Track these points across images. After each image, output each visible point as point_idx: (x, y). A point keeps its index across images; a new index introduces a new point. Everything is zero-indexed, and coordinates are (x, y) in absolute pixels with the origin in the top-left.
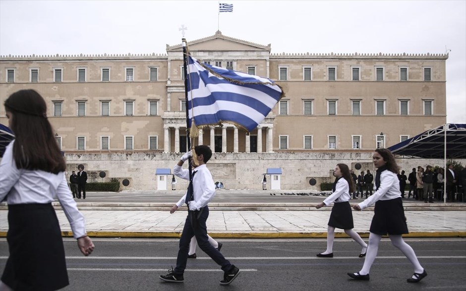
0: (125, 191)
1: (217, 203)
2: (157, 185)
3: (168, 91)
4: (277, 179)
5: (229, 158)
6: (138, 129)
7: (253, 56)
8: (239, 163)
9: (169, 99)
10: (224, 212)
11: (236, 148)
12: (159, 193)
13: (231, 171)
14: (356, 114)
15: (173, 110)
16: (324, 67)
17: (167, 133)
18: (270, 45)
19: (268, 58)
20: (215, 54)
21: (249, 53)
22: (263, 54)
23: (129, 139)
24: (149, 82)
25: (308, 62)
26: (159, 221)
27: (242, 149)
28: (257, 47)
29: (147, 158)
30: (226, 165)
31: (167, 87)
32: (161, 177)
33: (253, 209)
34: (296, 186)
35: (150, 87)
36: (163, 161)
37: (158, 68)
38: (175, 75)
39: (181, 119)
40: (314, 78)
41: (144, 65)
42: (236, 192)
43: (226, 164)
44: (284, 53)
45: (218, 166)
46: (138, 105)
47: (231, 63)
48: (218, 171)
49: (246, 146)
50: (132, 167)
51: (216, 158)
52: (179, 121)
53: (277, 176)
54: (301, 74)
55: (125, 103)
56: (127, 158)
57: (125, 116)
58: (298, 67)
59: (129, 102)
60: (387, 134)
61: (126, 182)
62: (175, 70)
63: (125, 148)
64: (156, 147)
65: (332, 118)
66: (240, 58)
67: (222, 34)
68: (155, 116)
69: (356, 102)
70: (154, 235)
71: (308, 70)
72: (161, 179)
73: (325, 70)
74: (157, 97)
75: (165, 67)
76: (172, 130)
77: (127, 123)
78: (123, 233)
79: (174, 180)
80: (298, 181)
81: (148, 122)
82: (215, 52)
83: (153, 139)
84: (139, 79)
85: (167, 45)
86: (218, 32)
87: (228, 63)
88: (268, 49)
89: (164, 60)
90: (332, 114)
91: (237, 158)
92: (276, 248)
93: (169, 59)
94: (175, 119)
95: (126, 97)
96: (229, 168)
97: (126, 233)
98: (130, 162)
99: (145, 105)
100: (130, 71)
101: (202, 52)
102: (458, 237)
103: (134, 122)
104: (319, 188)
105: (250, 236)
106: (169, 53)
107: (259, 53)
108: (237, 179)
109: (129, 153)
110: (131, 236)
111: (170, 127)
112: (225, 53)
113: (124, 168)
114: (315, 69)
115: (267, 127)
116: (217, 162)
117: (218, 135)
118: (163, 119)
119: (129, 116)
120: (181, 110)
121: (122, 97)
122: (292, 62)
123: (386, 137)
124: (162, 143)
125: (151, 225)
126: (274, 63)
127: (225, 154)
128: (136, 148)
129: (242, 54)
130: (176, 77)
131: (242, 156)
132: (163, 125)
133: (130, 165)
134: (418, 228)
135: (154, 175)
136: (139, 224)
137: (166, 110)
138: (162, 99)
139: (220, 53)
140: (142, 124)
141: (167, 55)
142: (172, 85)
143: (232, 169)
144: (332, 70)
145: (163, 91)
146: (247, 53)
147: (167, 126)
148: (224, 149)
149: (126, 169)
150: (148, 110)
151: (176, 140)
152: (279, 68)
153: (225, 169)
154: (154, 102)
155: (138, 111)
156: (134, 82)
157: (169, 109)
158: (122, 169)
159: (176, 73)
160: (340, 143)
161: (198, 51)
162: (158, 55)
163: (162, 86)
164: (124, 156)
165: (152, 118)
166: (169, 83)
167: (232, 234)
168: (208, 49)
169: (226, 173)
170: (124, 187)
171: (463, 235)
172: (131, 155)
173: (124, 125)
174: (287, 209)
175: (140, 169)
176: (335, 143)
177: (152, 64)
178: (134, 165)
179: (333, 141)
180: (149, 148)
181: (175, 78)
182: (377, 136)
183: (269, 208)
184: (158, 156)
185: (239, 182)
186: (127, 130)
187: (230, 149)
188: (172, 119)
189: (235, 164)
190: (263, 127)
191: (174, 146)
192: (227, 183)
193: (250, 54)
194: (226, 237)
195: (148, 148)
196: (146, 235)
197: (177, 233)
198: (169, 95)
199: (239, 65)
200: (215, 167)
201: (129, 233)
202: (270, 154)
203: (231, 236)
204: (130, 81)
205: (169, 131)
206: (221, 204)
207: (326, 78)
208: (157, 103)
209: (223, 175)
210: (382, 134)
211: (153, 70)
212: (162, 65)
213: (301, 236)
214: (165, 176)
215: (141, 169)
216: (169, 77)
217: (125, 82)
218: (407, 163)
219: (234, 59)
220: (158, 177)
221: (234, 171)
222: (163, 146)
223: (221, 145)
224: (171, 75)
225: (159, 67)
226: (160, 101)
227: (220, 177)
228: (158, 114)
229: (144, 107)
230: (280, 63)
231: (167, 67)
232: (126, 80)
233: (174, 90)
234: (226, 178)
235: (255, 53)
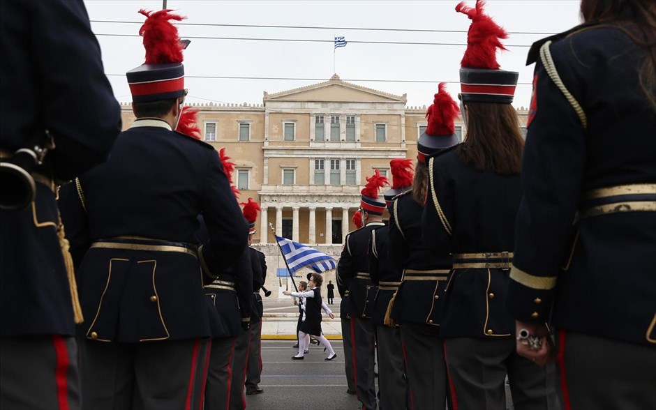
3: (265, 156)
7: (383, 109)
9: (266, 167)
15: (272, 183)
17: (264, 215)
18: (405, 95)
19: (403, 113)
20: (331, 106)
21: (377, 104)
22: (396, 106)
24: (239, 142)
28: (388, 98)
31: (264, 150)
35: (239, 150)
37: (250, 124)
38: (275, 134)
39: (285, 196)
41: (232, 119)
47: (353, 118)
51: (334, 252)
52: (282, 199)
62: (275, 127)
66: (365, 112)
67: (341, 79)
68: (246, 189)
74: (249, 164)
75: (260, 122)
76: (272, 211)
82: (331, 104)
84: (223, 138)
85: (265, 93)
86: (335, 78)
87: (348, 118)
88: (402, 101)
89: (260, 112)
93: (267, 111)
94: (277, 195)
100: (211, 128)
101: (313, 104)
106: (266, 103)
107: (390, 105)
111: (269, 208)
112: (344, 105)
117: (336, 219)
118: (260, 196)
120: (283, 183)
126: (412, 119)
129: (368, 106)
130: (276, 136)
137: (262, 183)
138: (255, 167)
139: (337, 105)
141: (264, 106)
142: (270, 147)
145: (258, 155)
146: (374, 105)
147: (265, 205)
151: (277, 225)
152: (418, 126)
154: (244, 171)
157: (266, 181)
159: (277, 131)
161: (308, 102)
162: (252, 106)
163: (256, 148)
166: (266, 145)
168: (321, 100)
177: (242, 118)
181: (276, 138)
188: (273, 196)
193: (379, 106)
198: (266, 161)
199: (363, 122)
204: (211, 140)
205: (268, 212)
208: (249, 172)
211: (244, 126)
212: (256, 120)
216: (266, 136)
219: (357, 113)
223: (341, 233)
224: (269, 134)
225: (253, 122)
226: (253, 169)
228: (250, 188)
230: (419, 120)
231: (264, 122)
233: (274, 154)
235: (386, 106)
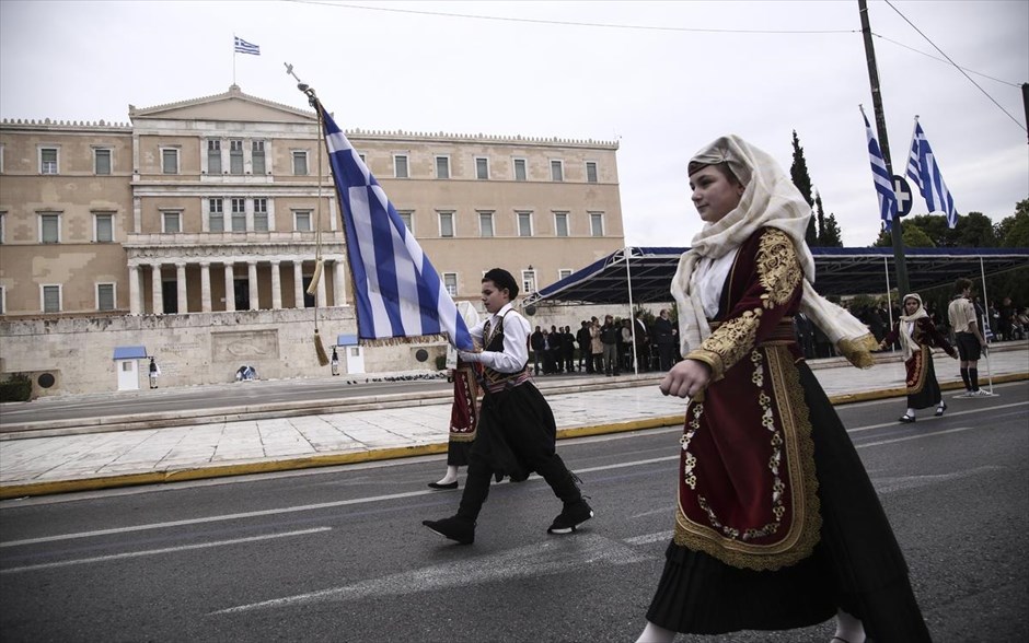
0: (45, 398)
1: (245, 407)
2: (117, 381)
3: (135, 194)
4: (358, 354)
5: (265, 321)
6: (71, 271)
7: (303, 132)
8: (283, 328)
9: (137, 211)
10: (259, 422)
11: (277, 301)
12: (123, 395)
13: (270, 344)
14: (487, 234)
15: (146, 230)
16: (430, 156)
17: (134, 277)
20: (230, 126)
21: (294, 127)
23: (51, 291)
24: (94, 176)
25: (402, 147)
26: (121, 453)
27: (289, 301)
28: (308, 118)
29: (92, 327)
30: (259, 333)
31: (133, 186)
32: (124, 364)
33: (316, 411)
34: (394, 365)
35: (96, 186)
36: (129, 333)
37: (112, 150)
38: (149, 164)
39: (164, 248)
40: (413, 173)
41: (82, 144)
42: (280, 384)
43: (257, 331)
44: (358, 130)
45: (242, 337)
46: (71, 222)
47: (261, 144)
48: (244, 347)
49: (297, 296)
50: (59, 347)
51: (238, 321)
52: (160, 253)
53: (357, 349)
54: (389, 167)
55: (40, 218)
56: (48, 330)
57: (40, 245)
58: (385, 154)
59: (50, 216)
60: (539, 268)
61: (47, 380)
62: (149, 154)
63: (43, 309)
64: (112, 305)
65: (447, 242)
66: (277, 136)
67: (242, 91)
68: (109, 242)
69: (486, 215)
70: (108, 483)
71: (402, 160)
72: (125, 369)
73: (431, 162)
74: (112, 206)
75: (126, 147)
76: (146, 272)
77: (46, 257)
78: (35, 485)
79: (153, 368)
80: (396, 356)
81: (94, 255)
82: (230, 124)
83: (105, 290)
84: (69, 169)
85: (131, 107)
86: (234, 88)
87: (255, 144)
89: (124, 135)
90: (447, 236)
91: (280, 320)
92: (367, 480)
93: (136, 132)
94: (152, 248)
95: (43, 206)
96: (265, 339)
97: (43, 484)
98: (55, 337)
99: (84, 222)
100: (49, 155)
101: (204, 123)
102: (664, 426)
103: (62, 255)
104: (434, 366)
105: (313, 464)
106: (135, 121)
107: (312, 127)
108: (282, 358)
109: (51, 319)
110: (54, 490)
111: (140, 265)
112: (248, 126)
113: (40, 350)
114: (413, 158)
115: (332, 262)
116: (240, 328)
117: (241, 277)
118: (126, 249)
119: (51, 244)
120: (163, 231)
121: (31, 207)
122: (374, 146)
123: (538, 274)
124: (125, 297)
125: (101, 462)
127: (257, 313)
128: (69, 309)
129: (281, 128)
130: (151, 168)
131: (290, 314)
132: (125, 260)
133: (54, 343)
134: (603, 419)
135: (111, 361)
136: (71, 464)
137: (131, 231)
138: (122, 210)
139: (238, 126)
140: (80, 259)
141: (131, 125)
142: (143, 182)
143: (272, 340)
144: (442, 161)
145: (125, 193)
146: (289, 127)
147: (133, 263)
148: (254, 303)
149: (47, 353)
150: (92, 230)
151: (154, 289)
153: (257, 341)
154: (104, 216)
155: (72, 233)
156: (58, 176)
157: (138, 229)
158: (38, 353)
159: (151, 161)
160: (463, 285)
161: (196, 120)
162: (113, 125)
163: (121, 186)
164: (41, 325)
165: (101, 246)
166: (136, 179)
167: (277, 462)
168: (215, 118)
169: (260, 348)
170: (43, 390)
171: (670, 423)
172: (55, 322)
173: (39, 263)
174: (380, 406)
175: (77, 350)
176: (455, 284)
177: (98, 142)
178: (64, 343)
179: (452, 281)
180: (97, 307)
181: (150, 170)
182: (523, 271)
183: (346, 408)
184: (117, 323)
185: (287, 365)
186: (46, 272)
187: (266, 303)
188: (145, 249)
189: (277, 330)
190: (327, 261)
191: (152, 301)
192: (262, 368)
193: (297, 129)
194: (266, 469)
195: (94, 307)
196: (90, 484)
197: (160, 472)
198: (137, 202)
199: (275, 149)
200: (239, 339)
201: (48, 484)
202: (341, 309)
203: (275, 467)
204: (50, 173)
205: (139, 271)
206: (252, 407)
207: (434, 175)
208: (113, 217)
209: (253, 353)
210: (530, 268)
211: (102, 154)
212: (120, 145)
213: (410, 452)
214: (134, 363)
215: (81, 350)
216: (135, 167)
217: (40, 176)
218: (574, 314)
219: (266, 136)
220: (120, 364)
221: (276, 344)
222: (127, 303)
223: (248, 297)
224: (140, 165)
225: (115, 148)
226: (119, 214)
227: (248, 358)
228: (114, 239)
229: (83, 225)
231: (131, 148)
232: (40, 172)
233: (148, 192)
234: (261, 359)
235: (306, 128)
